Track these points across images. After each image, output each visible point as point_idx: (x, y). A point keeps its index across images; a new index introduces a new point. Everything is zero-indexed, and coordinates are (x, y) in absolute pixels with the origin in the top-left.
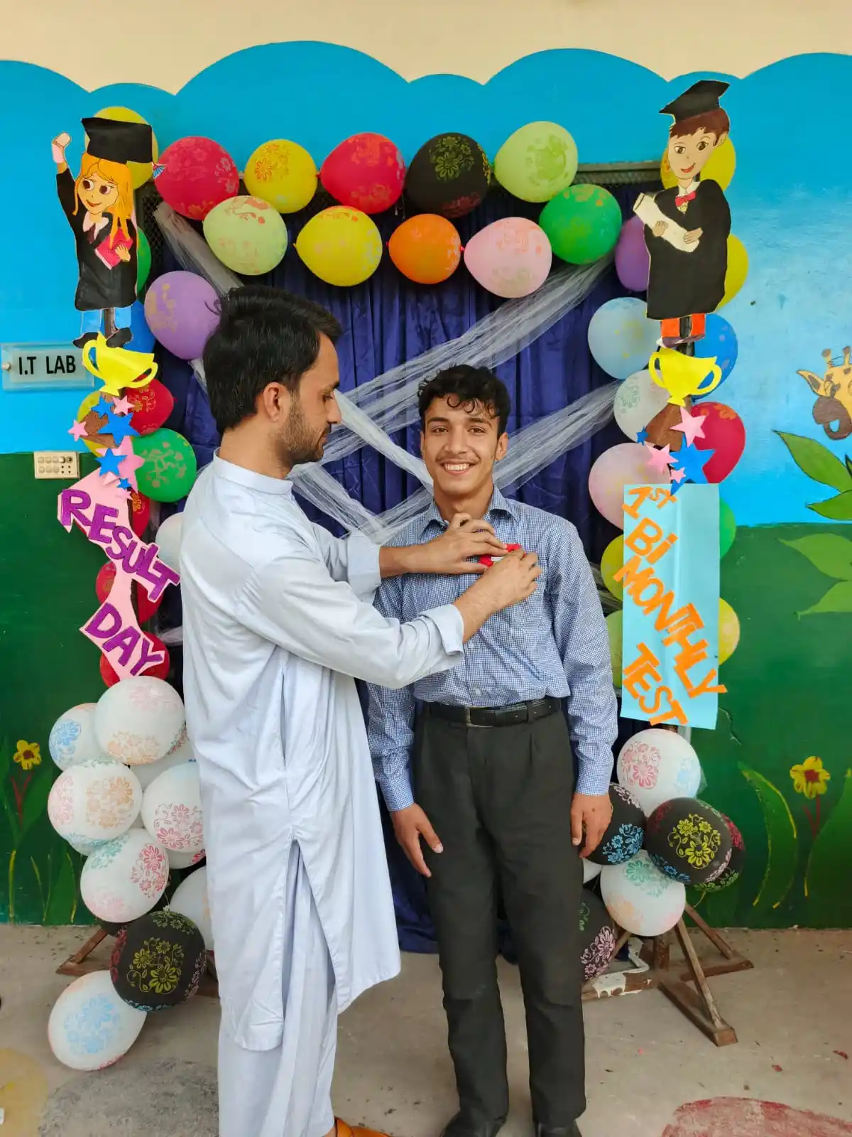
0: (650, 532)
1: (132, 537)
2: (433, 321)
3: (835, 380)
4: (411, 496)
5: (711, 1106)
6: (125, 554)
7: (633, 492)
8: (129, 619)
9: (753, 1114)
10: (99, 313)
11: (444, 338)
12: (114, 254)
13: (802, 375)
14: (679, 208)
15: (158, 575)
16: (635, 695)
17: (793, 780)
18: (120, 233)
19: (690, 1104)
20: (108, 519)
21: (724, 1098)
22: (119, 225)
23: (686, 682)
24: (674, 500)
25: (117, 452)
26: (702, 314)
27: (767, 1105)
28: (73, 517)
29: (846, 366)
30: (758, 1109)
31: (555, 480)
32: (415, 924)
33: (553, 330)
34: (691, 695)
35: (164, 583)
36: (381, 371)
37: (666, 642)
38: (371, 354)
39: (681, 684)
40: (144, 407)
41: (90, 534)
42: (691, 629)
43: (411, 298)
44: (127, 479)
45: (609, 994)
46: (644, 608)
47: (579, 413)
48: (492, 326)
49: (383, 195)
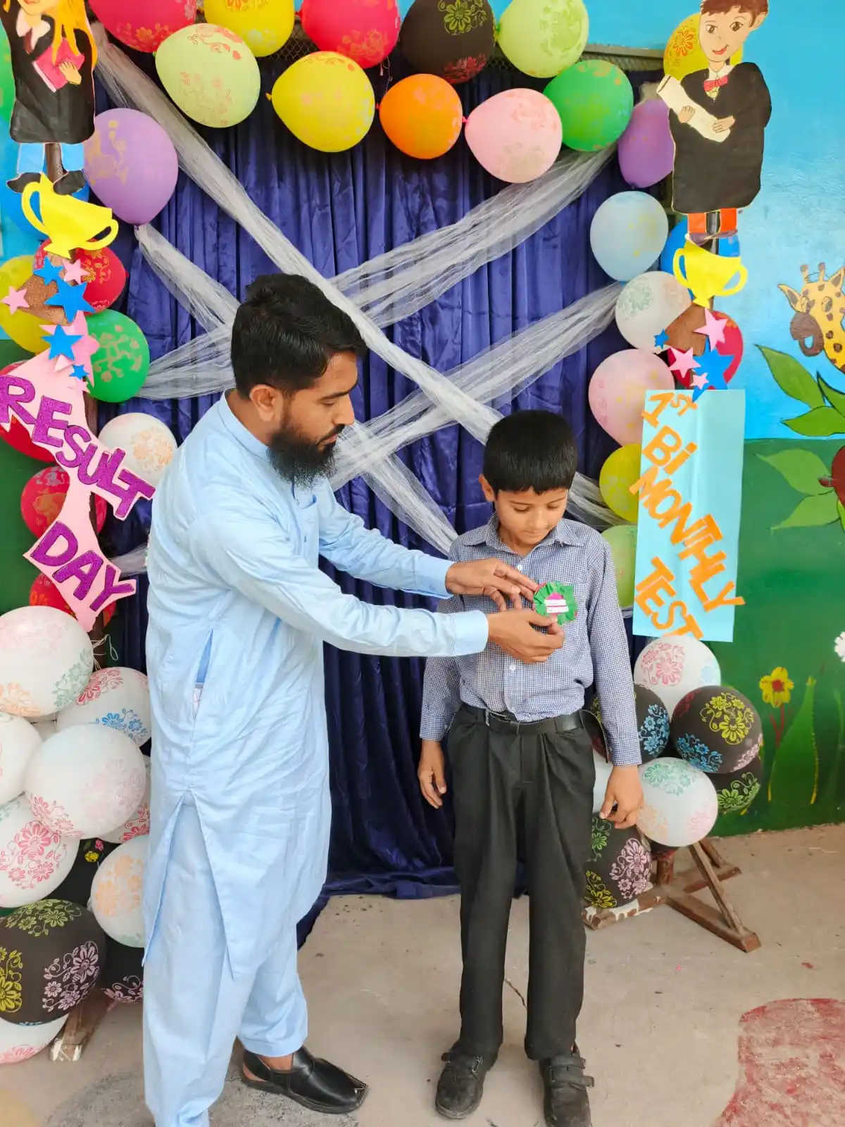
0: (669, 441)
1: (90, 439)
2: (423, 205)
3: (811, 297)
4: (401, 403)
5: (768, 1012)
6: (82, 460)
7: (654, 398)
8: (88, 541)
9: (809, 1012)
10: (41, 147)
11: (435, 225)
12: (59, 72)
13: (782, 290)
14: (708, 93)
15: (125, 486)
16: (647, 611)
17: (761, 691)
18: (64, 47)
19: (748, 1013)
20: (58, 416)
21: (775, 1002)
22: (64, 34)
23: (701, 595)
24: (695, 407)
25: (70, 330)
26: (733, 209)
27: (816, 1002)
28: (11, 412)
29: (820, 283)
30: (811, 1008)
31: (552, 388)
32: (405, 869)
33: (551, 224)
34: (707, 608)
35: (133, 498)
36: (366, 257)
37: (682, 556)
38: (353, 237)
39: (696, 598)
40: (98, 277)
41: (34, 434)
42: (708, 541)
43: (399, 175)
44: (82, 366)
45: (626, 915)
46: (658, 521)
47: (577, 317)
48: (487, 216)
49: (378, 45)
